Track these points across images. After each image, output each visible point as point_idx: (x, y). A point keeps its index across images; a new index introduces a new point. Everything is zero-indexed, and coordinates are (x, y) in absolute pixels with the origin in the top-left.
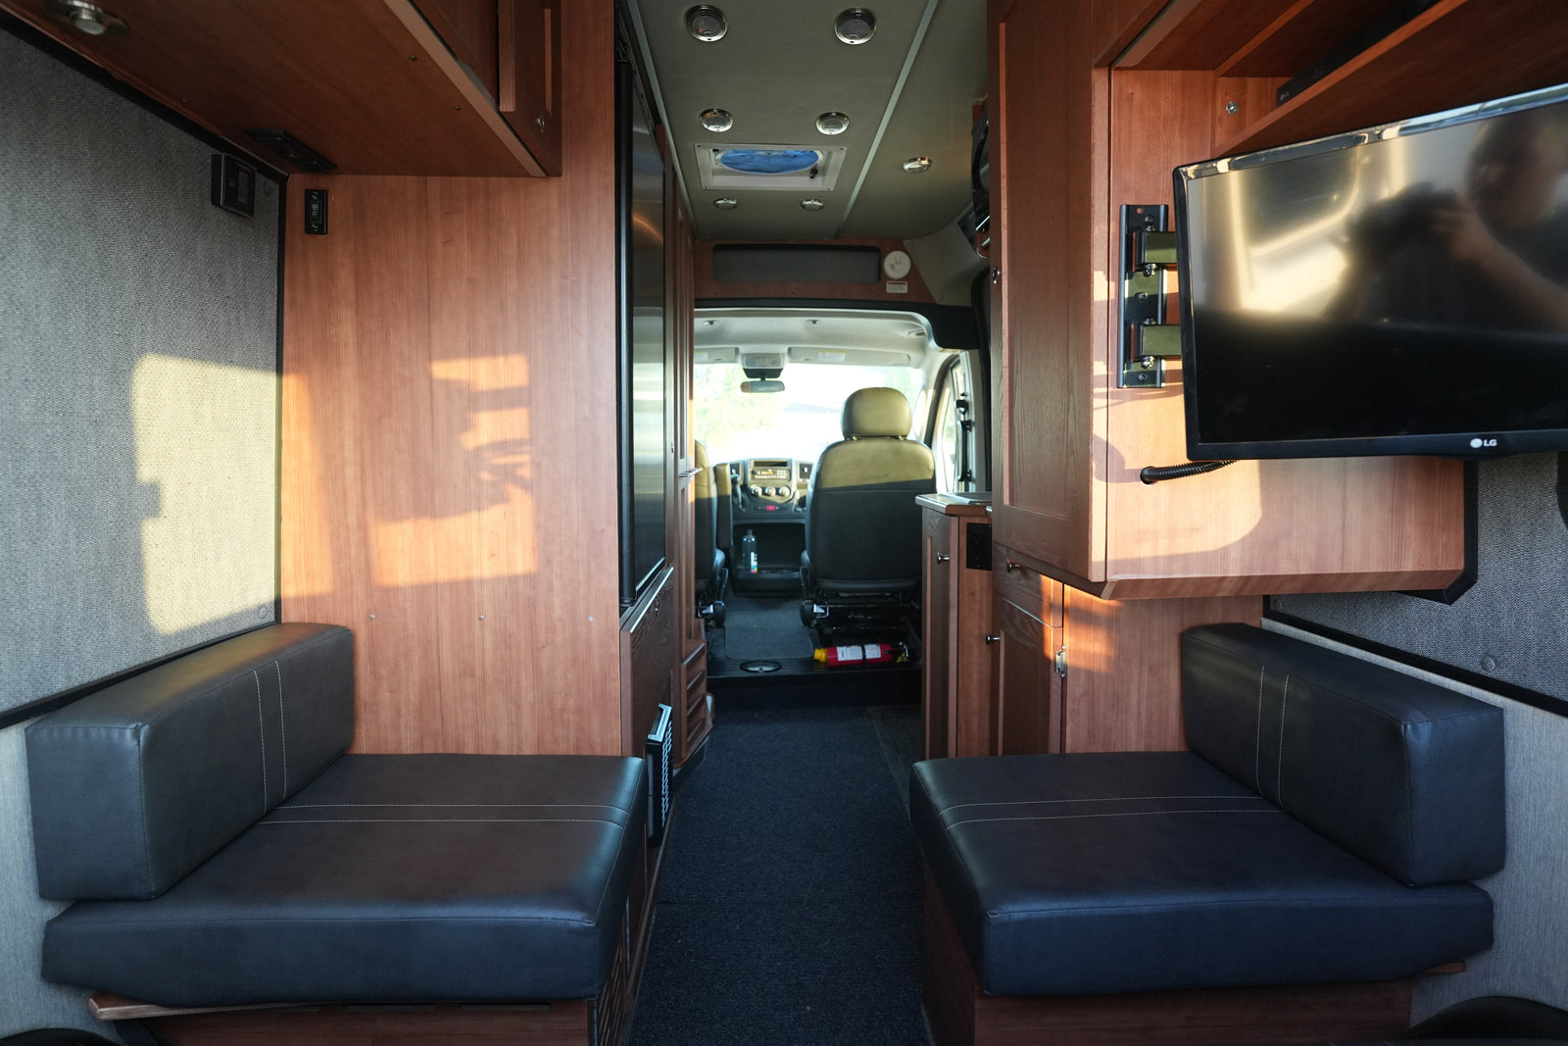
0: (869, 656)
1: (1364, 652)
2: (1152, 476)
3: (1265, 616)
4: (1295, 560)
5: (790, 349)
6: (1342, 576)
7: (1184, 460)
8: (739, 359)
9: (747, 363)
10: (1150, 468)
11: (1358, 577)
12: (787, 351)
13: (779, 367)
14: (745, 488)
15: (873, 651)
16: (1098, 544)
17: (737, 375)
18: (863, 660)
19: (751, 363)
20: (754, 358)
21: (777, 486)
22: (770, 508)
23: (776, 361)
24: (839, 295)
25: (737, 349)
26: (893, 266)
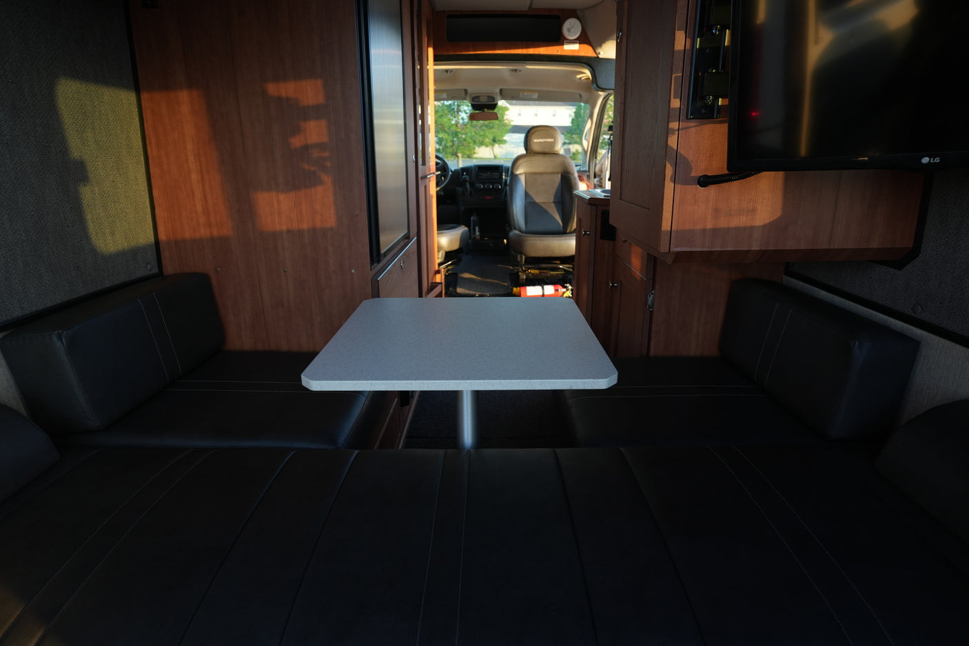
0: (546, 293)
1: (842, 299)
2: (705, 181)
3: (785, 274)
4: (797, 240)
5: (501, 90)
7: (725, 171)
8: (468, 97)
9: (473, 100)
10: (705, 176)
12: (498, 91)
13: (495, 103)
14: (472, 185)
15: (549, 290)
16: (666, 226)
17: (466, 108)
18: (543, 295)
19: (476, 100)
20: (478, 97)
21: (493, 184)
22: (488, 198)
23: (493, 99)
24: (531, 51)
25: (466, 91)
26: (569, 30)
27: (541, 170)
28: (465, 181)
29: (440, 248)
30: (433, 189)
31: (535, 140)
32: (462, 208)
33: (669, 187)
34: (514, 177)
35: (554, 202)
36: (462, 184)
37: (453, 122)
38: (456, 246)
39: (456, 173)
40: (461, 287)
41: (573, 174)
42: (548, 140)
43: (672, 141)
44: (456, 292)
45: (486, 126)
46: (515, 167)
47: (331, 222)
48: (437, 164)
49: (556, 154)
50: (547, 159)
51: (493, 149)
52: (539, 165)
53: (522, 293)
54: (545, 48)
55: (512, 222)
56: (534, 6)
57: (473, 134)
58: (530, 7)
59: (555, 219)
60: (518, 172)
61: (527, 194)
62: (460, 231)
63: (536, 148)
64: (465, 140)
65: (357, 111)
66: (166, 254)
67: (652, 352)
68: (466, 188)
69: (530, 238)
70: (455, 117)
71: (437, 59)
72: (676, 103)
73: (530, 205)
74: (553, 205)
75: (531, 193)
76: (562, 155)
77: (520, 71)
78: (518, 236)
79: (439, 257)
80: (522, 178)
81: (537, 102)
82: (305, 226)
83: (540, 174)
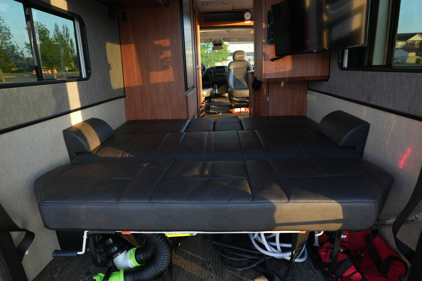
2: (273, 60)
3: (308, 90)
5: (224, 38)
6: (307, 77)
7: (275, 57)
8: (212, 41)
9: (214, 43)
11: (310, 77)
12: (222, 39)
13: (222, 43)
14: (214, 73)
15: (243, 109)
16: (264, 72)
17: (211, 45)
18: (241, 111)
19: (215, 42)
20: (215, 41)
21: (222, 73)
22: (220, 78)
23: (221, 42)
24: (233, 24)
25: (211, 39)
26: (246, 16)
27: (239, 67)
28: (211, 72)
29: (203, 96)
30: (201, 75)
31: (237, 56)
32: (211, 82)
33: (264, 62)
34: (229, 70)
35: (244, 78)
36: (211, 73)
37: (205, 52)
38: (209, 95)
39: (208, 69)
40: (211, 110)
41: (251, 68)
42: (241, 56)
43: (264, 50)
44: (210, 112)
45: (219, 53)
46: (230, 66)
47: (173, 80)
48: (201, 66)
49: (244, 61)
50: (241, 63)
51: (223, 63)
52: (238, 65)
53: (233, 111)
54: (238, 23)
55: (229, 86)
56: (234, 9)
57: (214, 57)
58: (232, 9)
59: (244, 85)
60: (231, 68)
61: (234, 76)
62: (210, 90)
63: (237, 59)
64: (210, 59)
65: (181, 47)
66: (126, 90)
67: (269, 115)
68: (212, 74)
69: (236, 91)
70: (206, 50)
71: (201, 28)
72: (264, 41)
73: (236, 80)
74: (244, 79)
75: (235, 75)
76: (247, 61)
77: (230, 31)
78: (231, 90)
79: (203, 99)
80: (232, 70)
81: (237, 42)
82: (166, 81)
83: (239, 68)
